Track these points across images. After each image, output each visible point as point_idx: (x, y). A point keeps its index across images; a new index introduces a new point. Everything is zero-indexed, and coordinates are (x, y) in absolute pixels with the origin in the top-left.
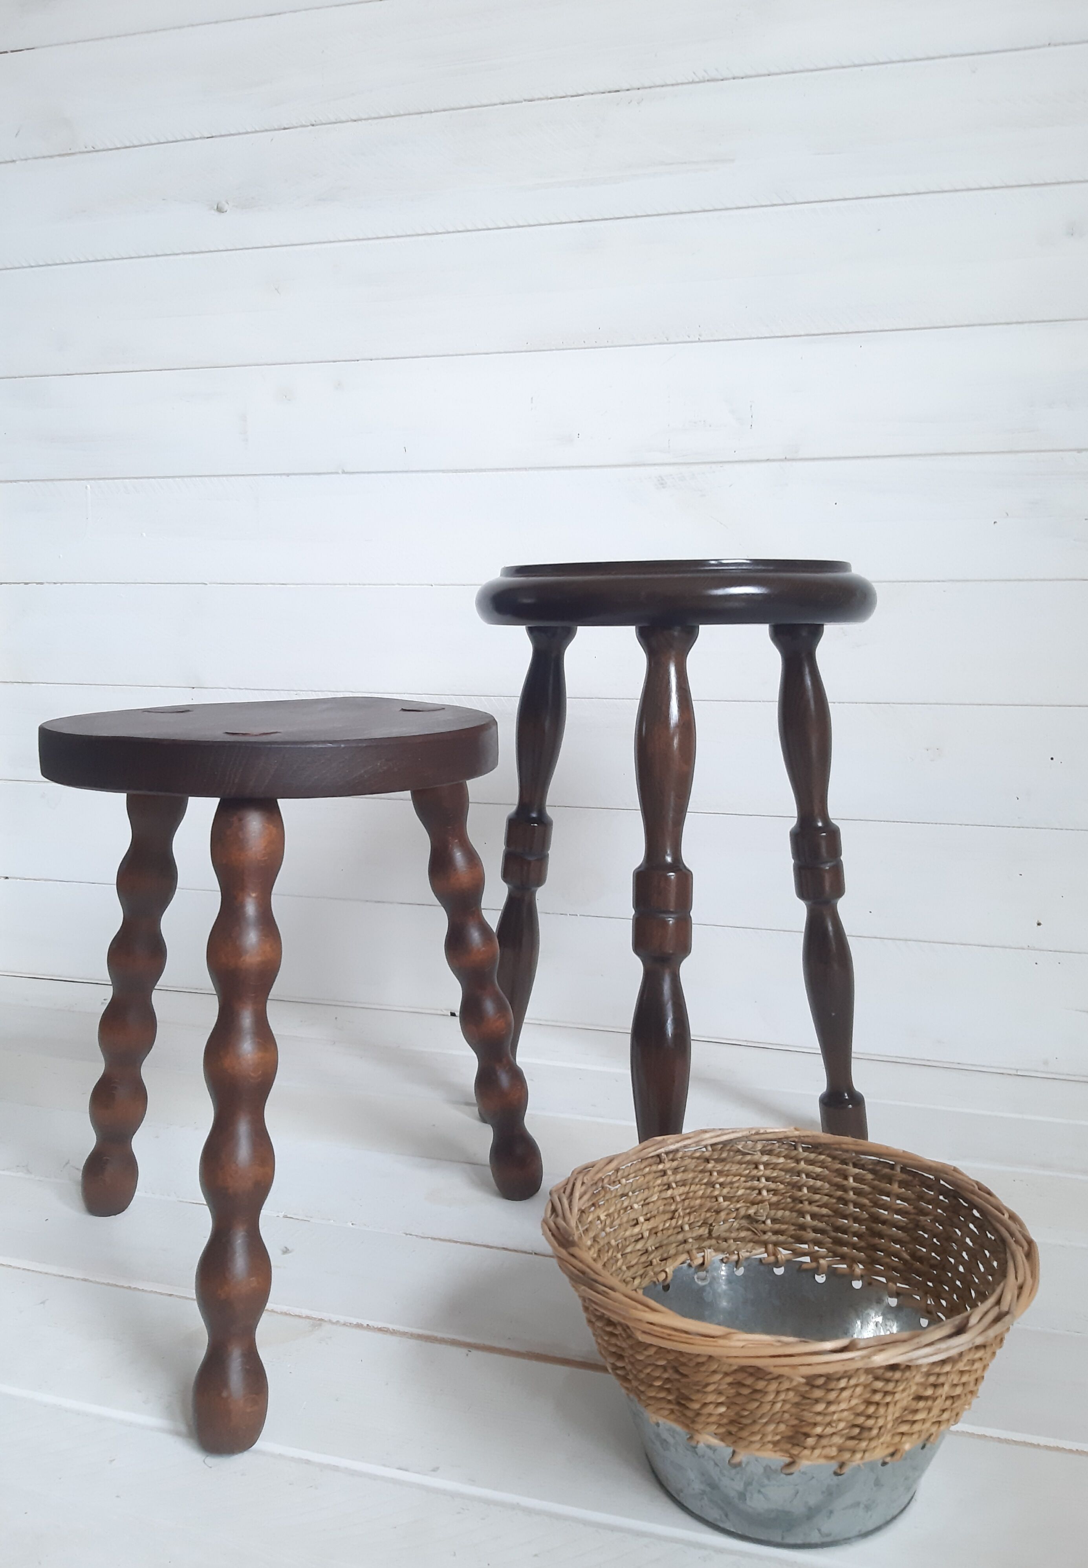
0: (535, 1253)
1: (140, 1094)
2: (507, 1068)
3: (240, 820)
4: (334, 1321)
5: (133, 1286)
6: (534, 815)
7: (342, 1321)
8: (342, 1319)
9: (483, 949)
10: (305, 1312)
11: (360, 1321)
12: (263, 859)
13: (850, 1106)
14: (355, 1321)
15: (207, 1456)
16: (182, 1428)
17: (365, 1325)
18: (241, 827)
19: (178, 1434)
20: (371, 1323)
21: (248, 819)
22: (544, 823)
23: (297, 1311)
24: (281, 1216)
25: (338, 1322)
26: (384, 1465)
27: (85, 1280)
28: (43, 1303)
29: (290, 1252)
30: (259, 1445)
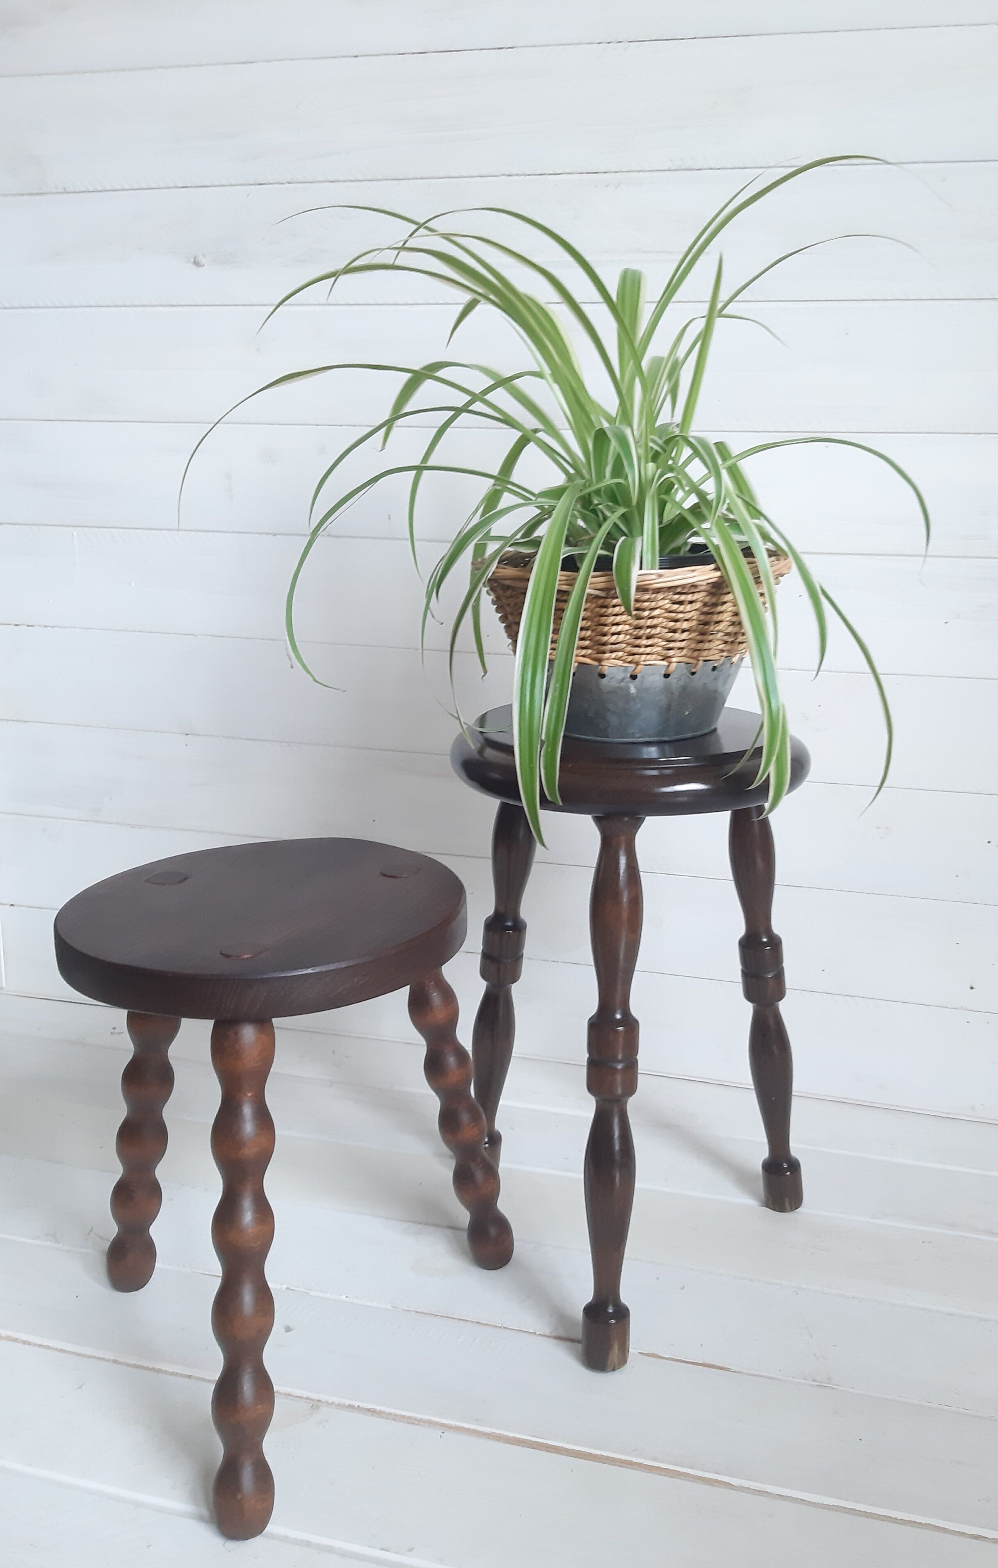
0: (504, 1327)
1: (155, 1192)
2: (481, 1166)
3: (236, 1034)
4: (330, 1401)
5: (157, 1367)
6: (509, 924)
7: (337, 1403)
8: (337, 1400)
9: (458, 1072)
10: (305, 1394)
11: (352, 1403)
12: (257, 1065)
13: (788, 1173)
14: (347, 1402)
15: (226, 1541)
16: (205, 1512)
17: (356, 1406)
18: (237, 1039)
19: (201, 1518)
20: (361, 1405)
21: (244, 1032)
22: (519, 928)
23: (298, 1392)
24: (284, 1289)
25: (333, 1403)
26: (371, 1547)
27: (115, 1362)
28: (80, 1387)
29: (293, 1330)
30: (270, 1528)
